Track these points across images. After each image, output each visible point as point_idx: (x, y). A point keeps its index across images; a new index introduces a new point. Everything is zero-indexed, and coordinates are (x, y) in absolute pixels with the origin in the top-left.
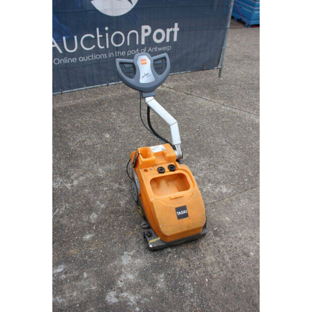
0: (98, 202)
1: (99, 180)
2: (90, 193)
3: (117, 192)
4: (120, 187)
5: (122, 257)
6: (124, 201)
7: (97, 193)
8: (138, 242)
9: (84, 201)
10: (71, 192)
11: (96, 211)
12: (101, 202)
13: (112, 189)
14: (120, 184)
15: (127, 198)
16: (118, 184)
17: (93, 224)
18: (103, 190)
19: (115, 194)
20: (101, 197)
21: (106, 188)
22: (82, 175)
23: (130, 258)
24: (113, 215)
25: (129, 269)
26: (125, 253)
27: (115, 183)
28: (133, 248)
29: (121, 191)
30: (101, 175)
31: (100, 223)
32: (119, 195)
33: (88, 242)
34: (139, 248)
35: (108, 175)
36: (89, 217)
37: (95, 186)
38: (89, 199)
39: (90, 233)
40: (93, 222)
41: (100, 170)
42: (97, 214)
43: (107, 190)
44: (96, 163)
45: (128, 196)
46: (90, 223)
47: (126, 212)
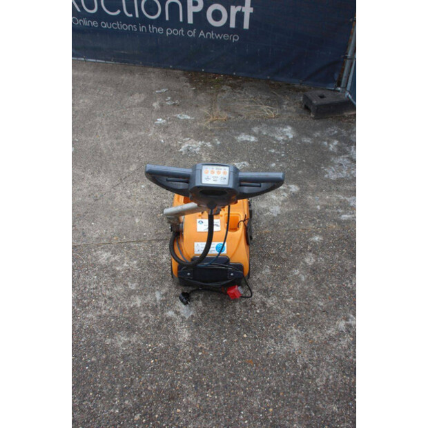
0: (303, 279)
1: (299, 322)
2: (315, 297)
3: (271, 291)
4: (264, 299)
5: (279, 213)
6: (263, 272)
7: (304, 295)
8: (259, 222)
9: (325, 286)
10: (346, 308)
11: (306, 267)
12: (297, 279)
13: (278, 296)
14: (264, 304)
15: (258, 277)
16: (268, 306)
17: (310, 251)
18: (295, 298)
19: (275, 287)
20: (298, 287)
21: (288, 300)
22: (331, 338)
23: (271, 210)
24: (283, 257)
25: (275, 202)
26: (275, 215)
27: (272, 307)
28: (266, 218)
29: (265, 291)
30: (295, 330)
31: (301, 251)
32: (269, 285)
33: (317, 233)
34: (258, 216)
35: (283, 327)
36: (317, 261)
37: (308, 310)
38: (316, 287)
39: (315, 243)
40: (311, 254)
41: (296, 345)
42: (306, 263)
43: (287, 297)
44: (305, 367)
45: (255, 279)
46: (314, 253)
47: (264, 258)
